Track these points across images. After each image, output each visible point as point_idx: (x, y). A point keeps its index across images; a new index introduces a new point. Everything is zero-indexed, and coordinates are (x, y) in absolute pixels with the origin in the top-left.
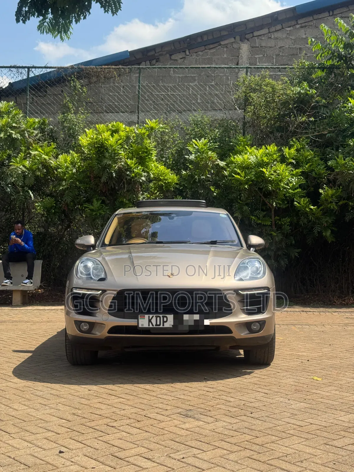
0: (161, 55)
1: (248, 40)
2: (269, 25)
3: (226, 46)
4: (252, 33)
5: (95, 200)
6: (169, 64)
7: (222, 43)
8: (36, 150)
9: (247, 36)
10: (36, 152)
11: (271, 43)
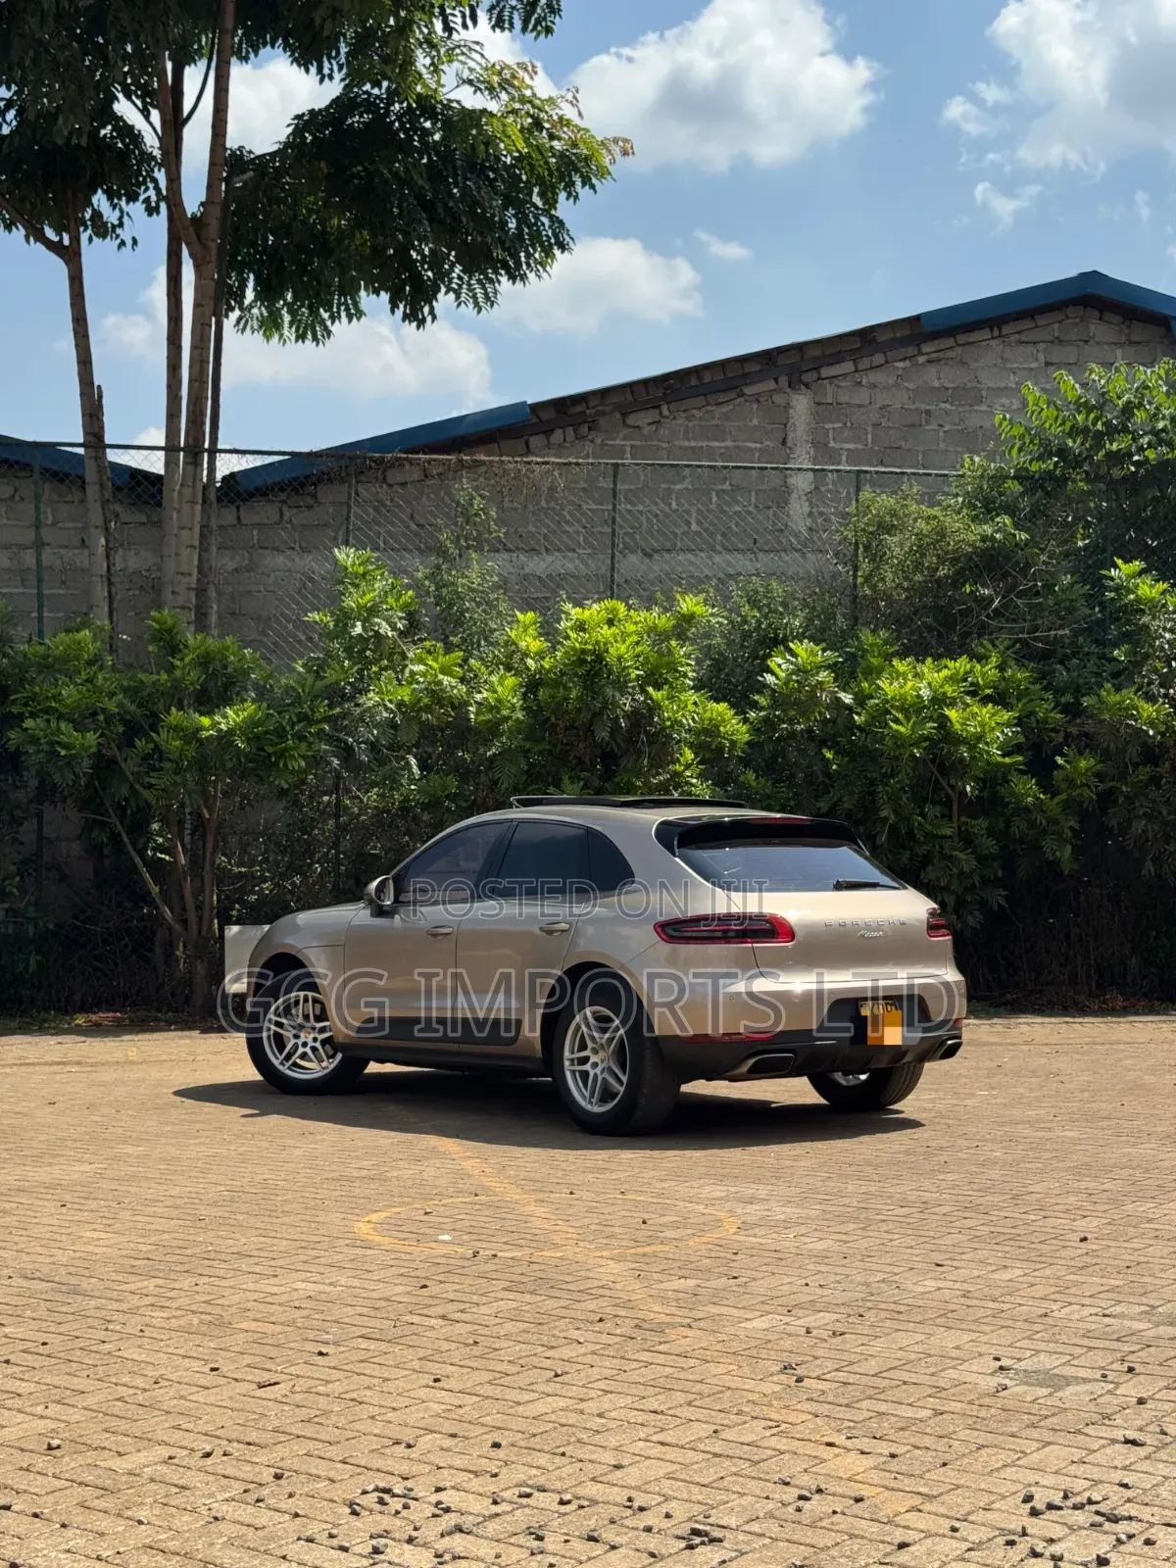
0: (604, 413)
1: (807, 386)
2: (855, 355)
3: (757, 399)
4: (817, 369)
5: (566, 780)
6: (621, 435)
7: (747, 390)
8: (421, 661)
9: (804, 377)
10: (422, 668)
11: (862, 396)
